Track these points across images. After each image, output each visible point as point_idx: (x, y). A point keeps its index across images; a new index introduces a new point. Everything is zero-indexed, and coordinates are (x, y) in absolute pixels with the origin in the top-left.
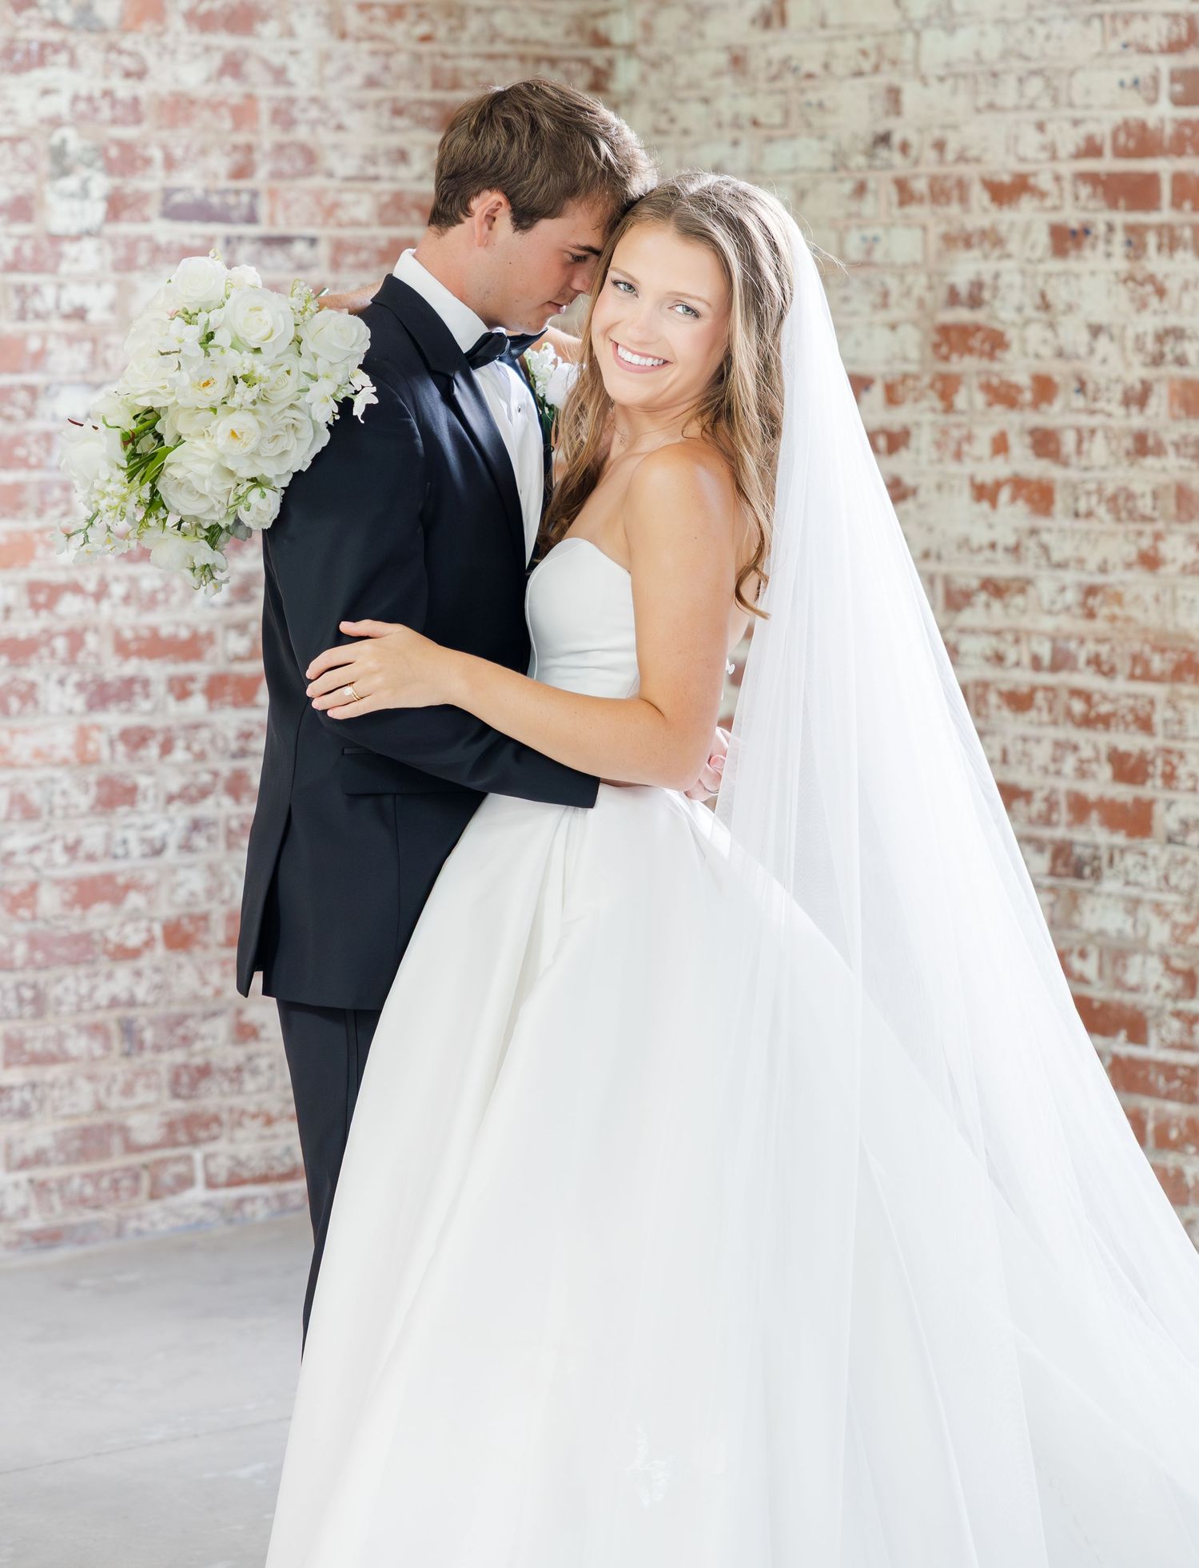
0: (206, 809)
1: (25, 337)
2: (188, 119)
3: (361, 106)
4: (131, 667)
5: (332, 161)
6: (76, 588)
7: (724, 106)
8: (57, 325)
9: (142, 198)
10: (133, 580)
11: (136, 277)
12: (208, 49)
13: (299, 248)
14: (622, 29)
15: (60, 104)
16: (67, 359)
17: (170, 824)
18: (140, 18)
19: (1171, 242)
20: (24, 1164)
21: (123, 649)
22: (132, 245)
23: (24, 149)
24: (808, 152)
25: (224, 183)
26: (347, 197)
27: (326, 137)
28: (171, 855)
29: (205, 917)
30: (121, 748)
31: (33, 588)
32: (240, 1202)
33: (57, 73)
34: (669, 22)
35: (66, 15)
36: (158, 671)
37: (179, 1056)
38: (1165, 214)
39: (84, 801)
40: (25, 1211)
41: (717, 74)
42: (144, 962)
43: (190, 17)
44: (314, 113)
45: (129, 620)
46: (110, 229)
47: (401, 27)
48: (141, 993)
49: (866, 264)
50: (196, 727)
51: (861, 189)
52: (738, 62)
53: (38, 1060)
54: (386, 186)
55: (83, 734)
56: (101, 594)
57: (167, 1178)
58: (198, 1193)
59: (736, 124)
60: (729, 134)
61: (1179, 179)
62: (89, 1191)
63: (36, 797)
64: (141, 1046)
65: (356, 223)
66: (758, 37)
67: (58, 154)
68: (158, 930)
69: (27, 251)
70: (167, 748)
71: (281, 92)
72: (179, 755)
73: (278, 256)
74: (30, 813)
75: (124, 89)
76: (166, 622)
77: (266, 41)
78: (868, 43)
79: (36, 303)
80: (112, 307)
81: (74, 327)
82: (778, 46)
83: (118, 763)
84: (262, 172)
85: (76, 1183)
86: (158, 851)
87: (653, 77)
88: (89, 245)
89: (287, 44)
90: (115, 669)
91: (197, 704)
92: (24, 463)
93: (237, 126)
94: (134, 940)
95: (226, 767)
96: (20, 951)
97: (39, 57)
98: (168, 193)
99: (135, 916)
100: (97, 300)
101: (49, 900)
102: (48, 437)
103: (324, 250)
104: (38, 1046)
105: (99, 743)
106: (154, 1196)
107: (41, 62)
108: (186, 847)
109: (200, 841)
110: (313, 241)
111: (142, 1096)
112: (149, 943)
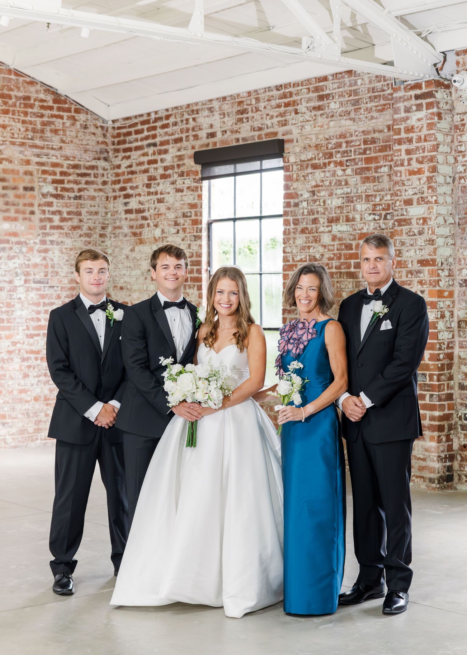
0: (40, 378)
1: (11, 302)
2: (37, 267)
3: (65, 265)
4: (28, 355)
5: (61, 274)
6: (19, 343)
7: (125, 264)
8: (16, 300)
9: (30, 280)
10: (29, 341)
11: (29, 293)
12: (40, 256)
13: (55, 288)
14: (109, 251)
15: (17, 265)
16: (18, 306)
17: (35, 381)
18: (29, 251)
19: (190, 287)
20: (11, 435)
21: (27, 352)
22: (28, 288)
23: (11, 272)
24: (138, 272)
25: (43, 277)
26: (63, 280)
27: (60, 270)
28: (35, 386)
29: (40, 396)
30: (27, 369)
31: (13, 342)
32: (46, 443)
33: (16, 260)
34: (117, 250)
35: (18, 251)
36: (33, 356)
37: (36, 419)
38: (189, 283)
39: (21, 377)
40: (11, 443)
41: (124, 259)
42: (31, 403)
43: (38, 251)
44: (58, 266)
45: (28, 348)
46: (25, 285)
47: (72, 252)
48: (30, 408)
49: (147, 290)
50: (39, 365)
51: (146, 278)
52: (127, 257)
53: (13, 418)
54: (70, 278)
55: (21, 366)
56: (23, 343)
57: (34, 438)
58: (39, 441)
59: (127, 267)
60: (126, 269)
61: (191, 277)
62: (21, 440)
63: (13, 376)
64: (30, 417)
65: (65, 284)
66: (130, 253)
67: (16, 273)
68: (33, 398)
69: (12, 289)
70: (34, 368)
71: (52, 263)
72: (36, 370)
73: (52, 289)
74: (12, 378)
75: (27, 263)
76: (34, 348)
77: (50, 254)
78: (147, 255)
79: (13, 297)
80: (25, 298)
81: (19, 301)
82: (134, 255)
83: (26, 370)
84: (49, 277)
85: (19, 439)
86: (33, 385)
87: (114, 259)
88: (21, 288)
89: (53, 255)
90: (26, 356)
91: (39, 362)
92: (11, 322)
93: (45, 268)
94: (29, 399)
95: (44, 372)
96: (11, 401)
97: (13, 257)
98: (34, 279)
99: (29, 395)
100: (23, 296)
101: (15, 392)
102: (15, 318)
103: (59, 288)
104: (13, 416)
105: (23, 368)
106: (32, 441)
107: (14, 258)
108: (37, 385)
109: (39, 384)
110: (58, 287)
111: (30, 425)
112: (31, 400)
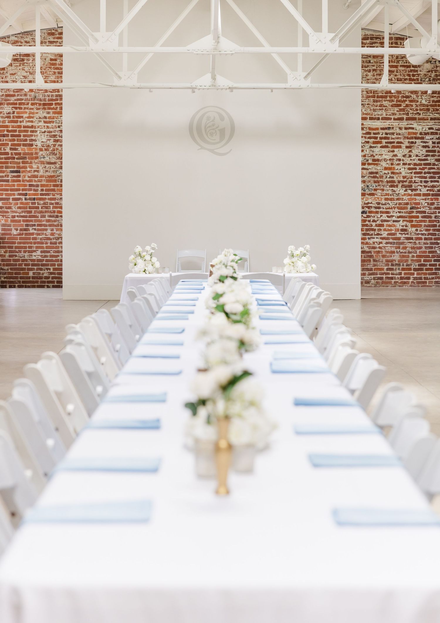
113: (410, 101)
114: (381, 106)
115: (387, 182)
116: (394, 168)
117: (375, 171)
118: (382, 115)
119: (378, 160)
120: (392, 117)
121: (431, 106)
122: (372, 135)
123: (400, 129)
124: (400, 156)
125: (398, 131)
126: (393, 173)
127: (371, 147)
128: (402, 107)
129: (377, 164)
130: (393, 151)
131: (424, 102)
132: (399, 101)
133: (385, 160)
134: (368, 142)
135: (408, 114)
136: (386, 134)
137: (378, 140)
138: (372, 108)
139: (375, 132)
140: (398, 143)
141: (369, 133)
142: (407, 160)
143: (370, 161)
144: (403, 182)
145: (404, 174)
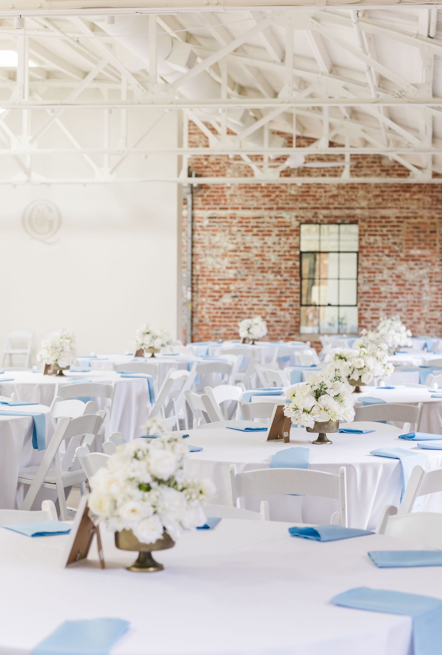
113: (281, 192)
114: (252, 196)
115: (259, 268)
116: (264, 255)
117: (245, 257)
118: (253, 205)
119: (249, 248)
120: (263, 207)
121: (301, 196)
122: (244, 224)
123: (271, 218)
124: (270, 244)
125: (268, 220)
126: (263, 260)
127: (243, 235)
128: (272, 198)
129: (248, 252)
130: (263, 239)
131: (293, 192)
132: (270, 192)
133: (256, 247)
134: (240, 231)
135: (277, 204)
136: (257, 223)
137: (250, 228)
138: (244, 198)
139: (247, 221)
140: (269, 231)
141: (241, 222)
142: (277, 248)
143: (242, 248)
144: (272, 268)
145: (273, 260)
